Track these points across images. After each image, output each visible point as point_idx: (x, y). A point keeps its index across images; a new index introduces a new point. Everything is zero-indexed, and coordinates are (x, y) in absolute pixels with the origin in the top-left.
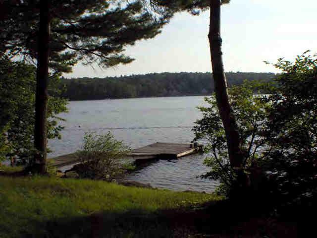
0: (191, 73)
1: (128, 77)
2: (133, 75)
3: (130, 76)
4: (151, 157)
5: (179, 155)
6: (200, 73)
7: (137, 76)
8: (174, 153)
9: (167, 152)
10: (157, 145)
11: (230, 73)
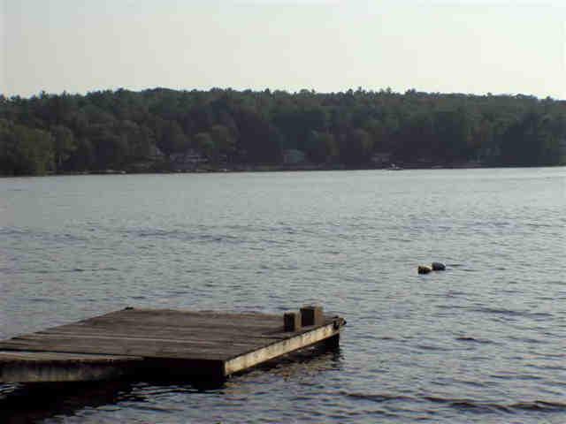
0: (248, 92)
1: (25, 101)
2: (44, 96)
3: (34, 99)
4: (97, 373)
5: (236, 365)
6: (278, 92)
7: (55, 98)
8: (211, 354)
9: (178, 352)
10: (128, 318)
11: (382, 93)
